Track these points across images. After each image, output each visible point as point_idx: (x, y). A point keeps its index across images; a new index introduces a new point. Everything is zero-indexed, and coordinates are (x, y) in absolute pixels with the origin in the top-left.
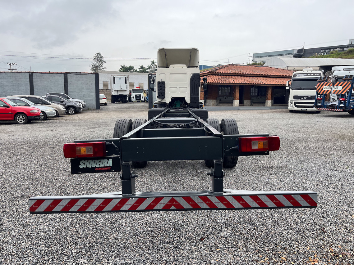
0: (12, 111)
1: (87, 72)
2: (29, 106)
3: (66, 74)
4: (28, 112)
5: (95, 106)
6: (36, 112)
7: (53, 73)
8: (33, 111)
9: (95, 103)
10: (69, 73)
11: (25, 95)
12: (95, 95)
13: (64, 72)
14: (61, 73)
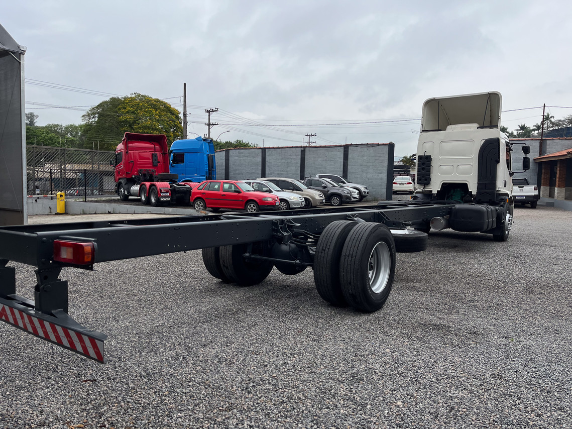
0: (243, 197)
1: (377, 143)
2: (270, 191)
3: (346, 147)
4: (259, 200)
5: (385, 195)
6: (270, 200)
7: (330, 147)
8: (266, 199)
9: (385, 190)
10: (351, 145)
11: (283, 177)
12: (386, 178)
13: (345, 144)
14: (341, 146)
